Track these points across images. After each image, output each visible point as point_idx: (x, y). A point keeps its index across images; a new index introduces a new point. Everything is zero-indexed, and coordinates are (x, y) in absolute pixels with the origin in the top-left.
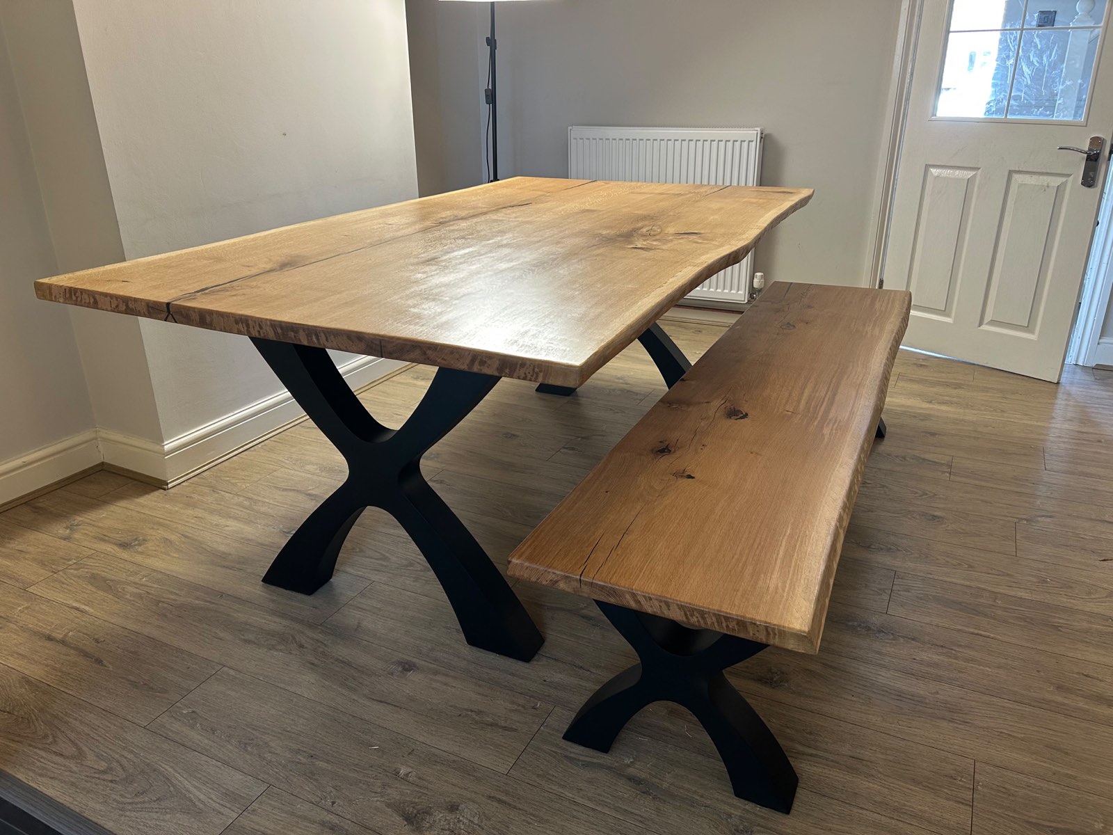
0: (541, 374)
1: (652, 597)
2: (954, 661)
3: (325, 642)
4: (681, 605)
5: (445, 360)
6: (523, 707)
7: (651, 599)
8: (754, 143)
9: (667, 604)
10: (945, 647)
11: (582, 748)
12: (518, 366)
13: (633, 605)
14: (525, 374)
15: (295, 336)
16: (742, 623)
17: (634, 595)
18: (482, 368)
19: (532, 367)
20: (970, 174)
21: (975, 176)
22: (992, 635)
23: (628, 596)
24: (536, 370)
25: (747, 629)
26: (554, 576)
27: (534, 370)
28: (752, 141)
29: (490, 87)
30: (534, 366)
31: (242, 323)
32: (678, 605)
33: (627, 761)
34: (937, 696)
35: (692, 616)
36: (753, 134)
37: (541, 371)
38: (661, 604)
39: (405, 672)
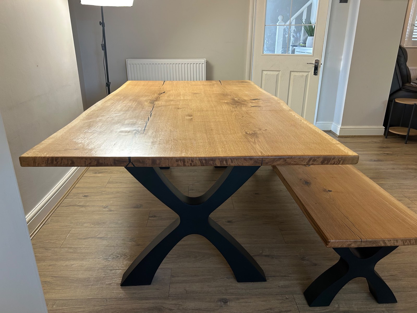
0: (342, 161)
4: (402, 240)
5: (296, 162)
6: (283, 300)
7: (390, 240)
8: (204, 65)
9: (397, 241)
11: (318, 307)
12: (332, 159)
13: (383, 245)
14: (334, 162)
15: (213, 163)
17: (384, 241)
18: (313, 163)
19: (338, 159)
21: (279, 73)
23: (381, 242)
24: (340, 159)
26: (349, 242)
27: (338, 160)
28: (203, 64)
29: (103, 43)
30: (339, 159)
31: (181, 161)
32: (401, 240)
33: (337, 306)
35: (406, 242)
36: (203, 61)
37: (342, 160)
38: (394, 241)
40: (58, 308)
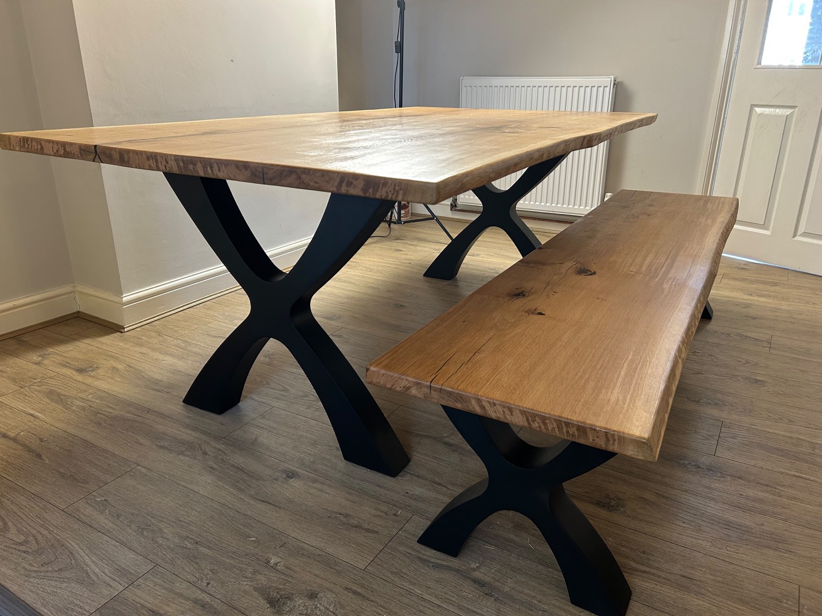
0: (401, 192)
1: (496, 402)
2: (779, 498)
3: (226, 451)
4: (524, 411)
5: (317, 183)
6: (386, 513)
7: (495, 405)
9: (511, 410)
10: (769, 486)
11: (434, 552)
12: (381, 186)
13: (478, 410)
14: (387, 192)
15: (193, 168)
16: (582, 429)
17: (479, 401)
18: (349, 189)
19: (393, 186)
20: (789, 111)
21: (792, 113)
22: (812, 478)
23: (473, 402)
24: (397, 188)
25: (587, 435)
26: (407, 383)
27: (394, 189)
28: (607, 87)
29: (399, 40)
30: (395, 186)
32: (520, 410)
33: (473, 566)
34: (764, 527)
35: (533, 421)
36: (608, 81)
37: (401, 189)
38: (504, 410)
39: (288, 479)
40: (93, 400)
